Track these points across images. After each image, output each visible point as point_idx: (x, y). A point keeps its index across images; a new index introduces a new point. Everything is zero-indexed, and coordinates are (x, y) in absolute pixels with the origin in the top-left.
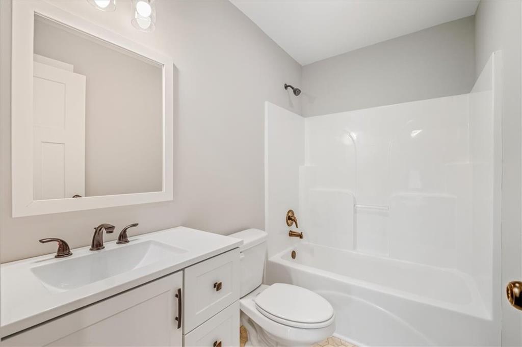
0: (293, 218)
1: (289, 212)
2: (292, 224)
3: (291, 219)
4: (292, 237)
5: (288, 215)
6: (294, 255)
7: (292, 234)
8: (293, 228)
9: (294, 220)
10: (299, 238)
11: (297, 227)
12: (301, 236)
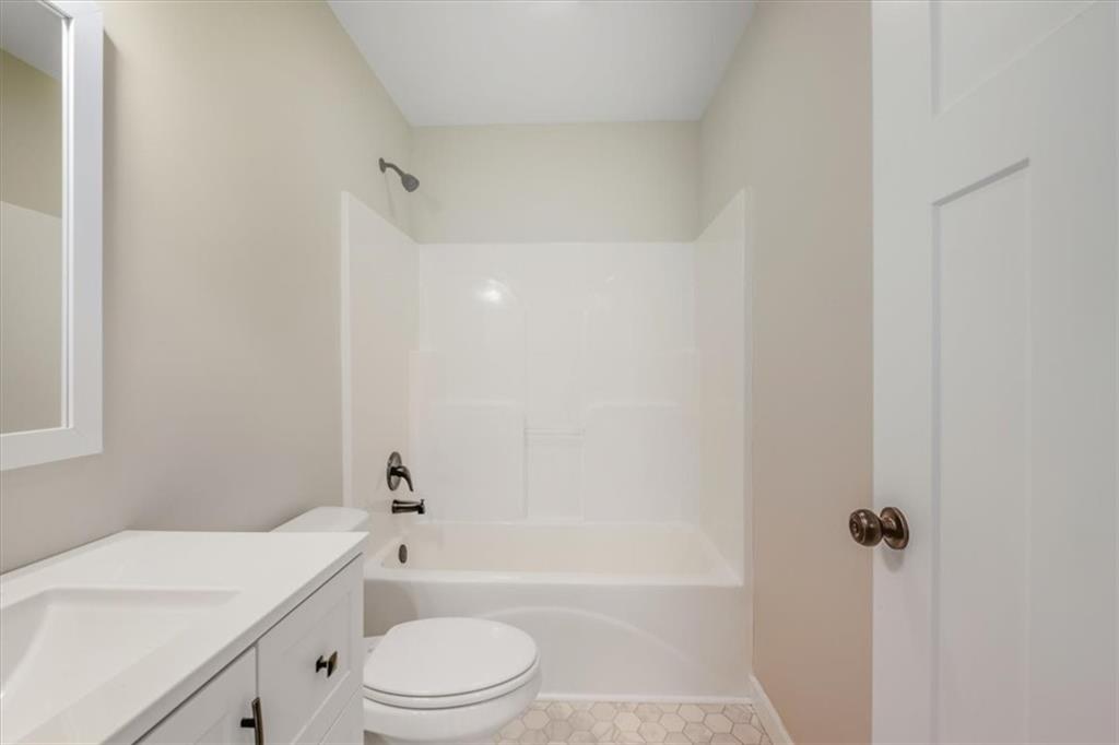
0: (400, 470)
1: (391, 458)
2: (398, 483)
3: (397, 472)
4: (399, 515)
5: (389, 465)
6: (403, 554)
7: (398, 507)
8: (403, 493)
9: (404, 475)
10: (416, 513)
11: (411, 489)
12: (420, 509)
